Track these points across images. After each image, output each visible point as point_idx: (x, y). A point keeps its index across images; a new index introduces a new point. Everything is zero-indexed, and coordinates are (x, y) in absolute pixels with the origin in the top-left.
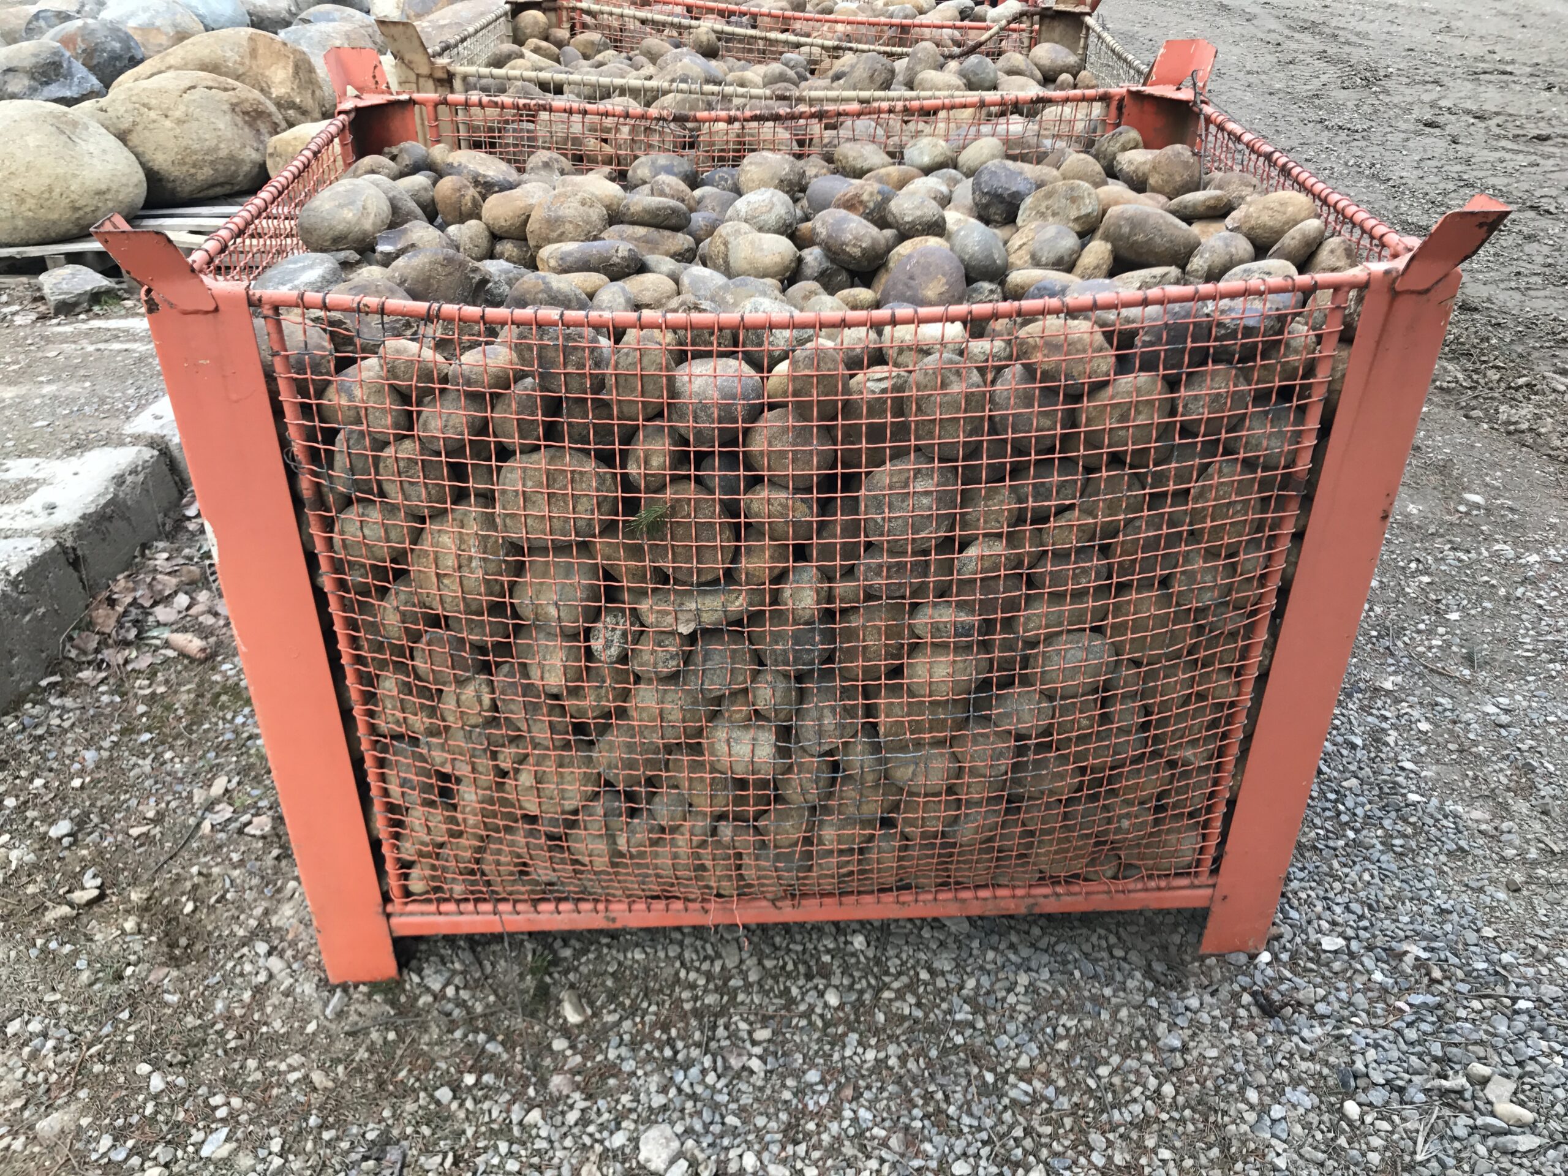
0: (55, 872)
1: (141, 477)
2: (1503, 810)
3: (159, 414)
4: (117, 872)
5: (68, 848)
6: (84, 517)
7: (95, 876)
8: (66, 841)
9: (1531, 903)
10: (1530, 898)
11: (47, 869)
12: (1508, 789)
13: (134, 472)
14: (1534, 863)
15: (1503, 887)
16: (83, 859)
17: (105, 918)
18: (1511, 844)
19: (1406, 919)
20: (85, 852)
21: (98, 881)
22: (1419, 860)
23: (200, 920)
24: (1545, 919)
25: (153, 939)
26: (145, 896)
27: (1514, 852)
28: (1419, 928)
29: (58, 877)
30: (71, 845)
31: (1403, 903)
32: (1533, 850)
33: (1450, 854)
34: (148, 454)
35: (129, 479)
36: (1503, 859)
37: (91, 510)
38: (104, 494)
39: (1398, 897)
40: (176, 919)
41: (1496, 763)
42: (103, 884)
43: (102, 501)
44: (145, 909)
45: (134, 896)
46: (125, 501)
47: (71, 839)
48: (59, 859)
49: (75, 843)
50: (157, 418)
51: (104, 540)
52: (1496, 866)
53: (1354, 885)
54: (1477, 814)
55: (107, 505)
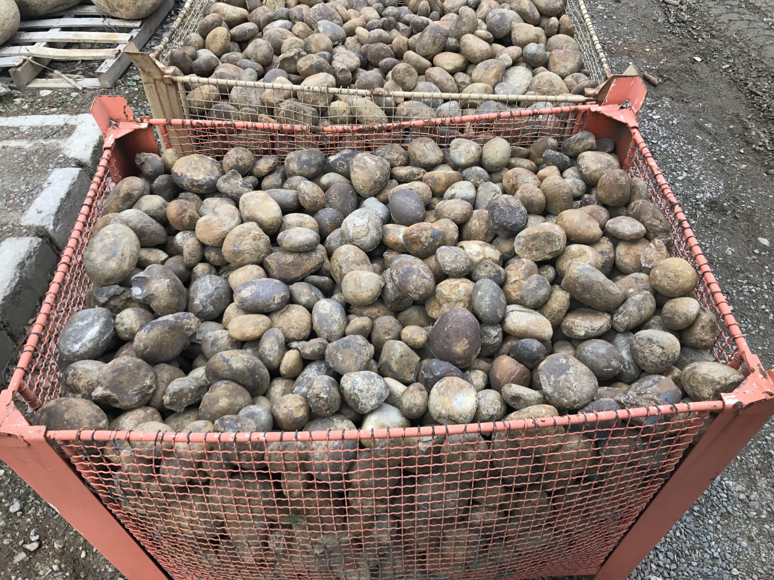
0: (16, 531)
1: (34, 259)
2: (752, 485)
3: (40, 209)
4: (46, 530)
5: (20, 517)
6: (5, 299)
7: (36, 534)
8: (19, 514)
9: (759, 549)
10: (759, 545)
11: (12, 529)
12: (757, 469)
13: (29, 257)
14: (765, 521)
15: (746, 538)
16: (28, 524)
17: (42, 561)
18: (754, 508)
19: (695, 564)
20: (29, 520)
21: (37, 537)
22: (706, 521)
23: (90, 561)
24: (764, 560)
25: (67, 574)
26: (61, 546)
27: (755, 513)
28: (701, 570)
29: (17, 534)
30: (21, 515)
31: (695, 553)
32: (765, 512)
33: (722, 515)
34: (36, 241)
35: (27, 263)
36: (749, 518)
37: (8, 293)
38: (14, 279)
39: (692, 549)
40: (78, 560)
41: (752, 449)
42: (40, 538)
43: (14, 284)
44: (62, 554)
45: (56, 546)
46: (26, 278)
47: (20, 513)
48: (17, 524)
49: (23, 514)
50: (39, 212)
51: (18, 306)
52: (745, 523)
53: (671, 539)
54: (739, 487)
55: (16, 286)
